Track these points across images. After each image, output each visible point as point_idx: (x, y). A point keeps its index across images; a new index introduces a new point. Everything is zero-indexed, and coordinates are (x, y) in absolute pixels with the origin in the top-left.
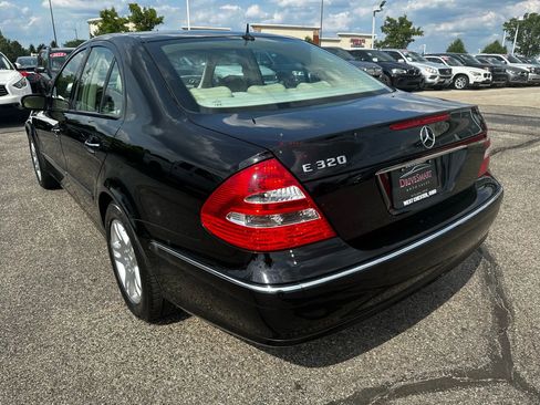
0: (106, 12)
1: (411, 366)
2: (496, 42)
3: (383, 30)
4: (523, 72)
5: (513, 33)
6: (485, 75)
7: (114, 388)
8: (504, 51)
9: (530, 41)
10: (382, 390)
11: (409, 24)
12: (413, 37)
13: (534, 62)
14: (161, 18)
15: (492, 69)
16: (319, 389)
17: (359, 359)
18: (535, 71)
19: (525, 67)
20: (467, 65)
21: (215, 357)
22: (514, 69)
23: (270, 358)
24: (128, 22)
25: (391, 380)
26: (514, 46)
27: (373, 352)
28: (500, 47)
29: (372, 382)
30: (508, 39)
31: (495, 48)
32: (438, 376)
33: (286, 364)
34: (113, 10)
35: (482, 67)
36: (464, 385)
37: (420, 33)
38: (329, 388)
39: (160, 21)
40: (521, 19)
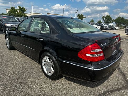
0: (12, 7)
1: (111, 86)
2: (100, 21)
3: (77, 17)
4: (107, 27)
5: (104, 19)
6: (100, 27)
7: (51, 95)
8: (102, 22)
9: (107, 21)
10: (108, 91)
11: (83, 16)
12: (84, 18)
13: (109, 25)
14: (26, 10)
15: (101, 26)
16: (96, 92)
17: (101, 85)
18: (109, 27)
19: (107, 26)
20: (96, 25)
21: (71, 87)
22: (105, 26)
23: (83, 86)
24: (18, 10)
25: (109, 89)
26: (104, 22)
27: (103, 84)
28: (101, 22)
29: (106, 90)
30: (103, 20)
31: (100, 22)
32: (117, 88)
33: (87, 87)
34: (14, 7)
35: (99, 26)
36: (123, 89)
37: (85, 18)
38: (98, 91)
39: (26, 11)
40: (105, 16)
